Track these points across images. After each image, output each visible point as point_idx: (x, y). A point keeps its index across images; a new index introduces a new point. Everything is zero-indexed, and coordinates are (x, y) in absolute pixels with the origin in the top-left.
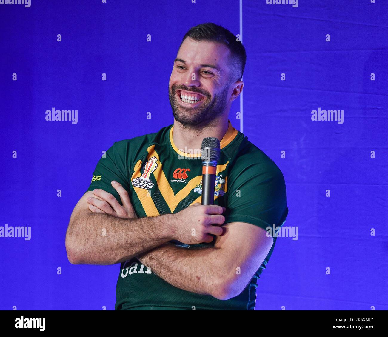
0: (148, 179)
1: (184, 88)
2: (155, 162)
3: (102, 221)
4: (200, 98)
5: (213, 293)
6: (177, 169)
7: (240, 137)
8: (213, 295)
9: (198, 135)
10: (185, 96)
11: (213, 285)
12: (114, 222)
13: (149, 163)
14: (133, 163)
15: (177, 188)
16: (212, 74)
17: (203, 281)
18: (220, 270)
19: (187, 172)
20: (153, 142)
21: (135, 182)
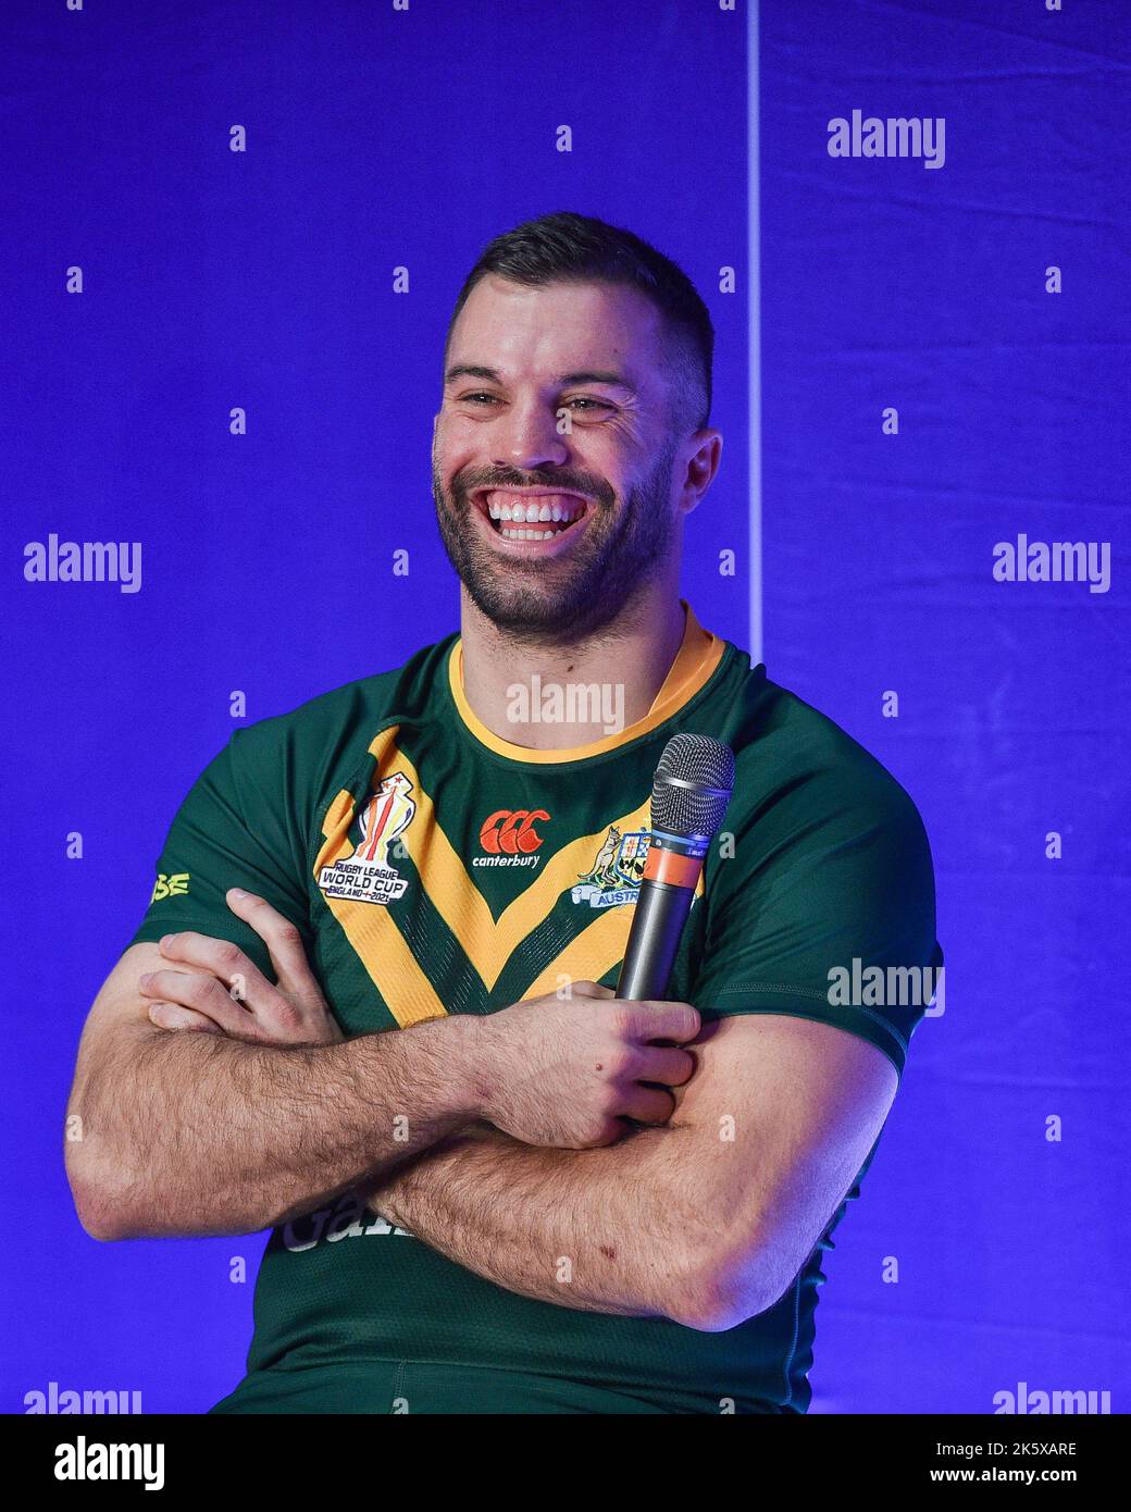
0: (380, 863)
1: (506, 474)
2: (405, 795)
3: (195, 1069)
4: (577, 510)
5: (673, 1306)
6: (496, 814)
7: (735, 667)
8: (672, 1315)
9: (571, 668)
10: (511, 508)
11: (668, 1276)
12: (242, 1069)
13: (381, 802)
14: (318, 805)
15: (501, 888)
16: (607, 406)
17: (627, 1263)
18: (693, 1216)
19: (537, 824)
20: (389, 715)
21: (329, 877)
